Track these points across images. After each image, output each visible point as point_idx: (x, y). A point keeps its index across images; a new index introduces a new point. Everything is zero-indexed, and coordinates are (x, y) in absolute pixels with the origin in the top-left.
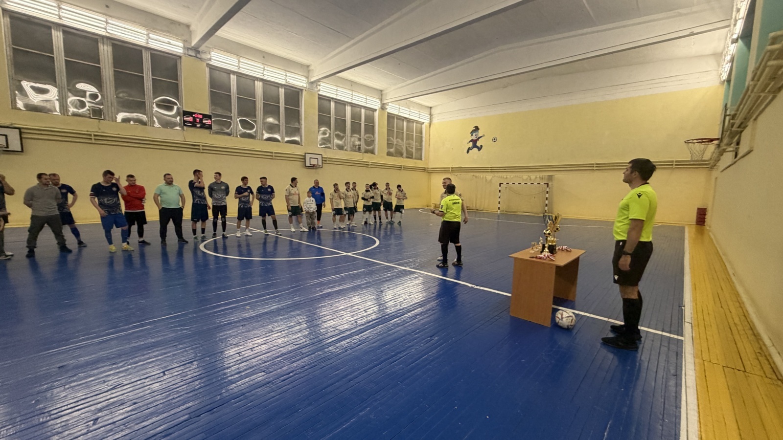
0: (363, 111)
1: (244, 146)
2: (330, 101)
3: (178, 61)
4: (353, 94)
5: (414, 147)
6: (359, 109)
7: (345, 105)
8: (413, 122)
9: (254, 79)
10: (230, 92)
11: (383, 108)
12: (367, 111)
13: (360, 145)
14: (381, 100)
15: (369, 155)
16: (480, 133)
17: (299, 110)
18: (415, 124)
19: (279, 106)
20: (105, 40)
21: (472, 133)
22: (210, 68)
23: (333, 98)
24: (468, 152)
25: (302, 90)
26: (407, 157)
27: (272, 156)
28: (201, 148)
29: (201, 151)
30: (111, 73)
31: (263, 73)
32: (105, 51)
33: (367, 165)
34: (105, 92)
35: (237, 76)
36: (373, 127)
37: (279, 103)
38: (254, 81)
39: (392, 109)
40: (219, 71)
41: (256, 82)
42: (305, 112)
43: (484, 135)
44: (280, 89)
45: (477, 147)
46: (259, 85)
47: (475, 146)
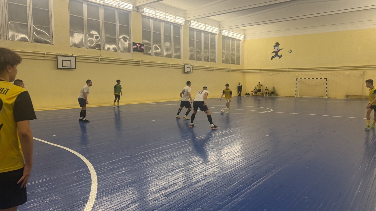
0: (210, 35)
1: (157, 61)
2: (194, 31)
3: (129, 14)
4: (206, 26)
5: (235, 56)
6: (208, 34)
7: (201, 32)
8: (235, 40)
9: (160, 21)
10: (150, 30)
11: (220, 32)
12: (212, 35)
13: (208, 57)
14: (219, 28)
15: (213, 63)
16: (280, 47)
17: (180, 38)
18: (236, 41)
19: (171, 36)
20: (101, 6)
21: (275, 47)
22: (142, 17)
23: (195, 29)
24: (272, 59)
25: (181, 25)
26: (232, 63)
27: (169, 66)
28: (141, 63)
29: (141, 65)
30: (103, 24)
31: (165, 18)
32: (101, 13)
33: (212, 70)
34: (101, 35)
35: (153, 20)
36: (215, 45)
37: (171, 34)
38: (160, 22)
39: (225, 33)
40: (146, 18)
41: (161, 22)
42: (183, 38)
43: (283, 49)
44: (171, 26)
45: (278, 56)
46: (162, 24)
47: (276, 55)
